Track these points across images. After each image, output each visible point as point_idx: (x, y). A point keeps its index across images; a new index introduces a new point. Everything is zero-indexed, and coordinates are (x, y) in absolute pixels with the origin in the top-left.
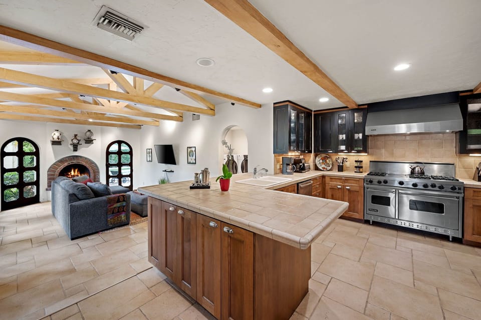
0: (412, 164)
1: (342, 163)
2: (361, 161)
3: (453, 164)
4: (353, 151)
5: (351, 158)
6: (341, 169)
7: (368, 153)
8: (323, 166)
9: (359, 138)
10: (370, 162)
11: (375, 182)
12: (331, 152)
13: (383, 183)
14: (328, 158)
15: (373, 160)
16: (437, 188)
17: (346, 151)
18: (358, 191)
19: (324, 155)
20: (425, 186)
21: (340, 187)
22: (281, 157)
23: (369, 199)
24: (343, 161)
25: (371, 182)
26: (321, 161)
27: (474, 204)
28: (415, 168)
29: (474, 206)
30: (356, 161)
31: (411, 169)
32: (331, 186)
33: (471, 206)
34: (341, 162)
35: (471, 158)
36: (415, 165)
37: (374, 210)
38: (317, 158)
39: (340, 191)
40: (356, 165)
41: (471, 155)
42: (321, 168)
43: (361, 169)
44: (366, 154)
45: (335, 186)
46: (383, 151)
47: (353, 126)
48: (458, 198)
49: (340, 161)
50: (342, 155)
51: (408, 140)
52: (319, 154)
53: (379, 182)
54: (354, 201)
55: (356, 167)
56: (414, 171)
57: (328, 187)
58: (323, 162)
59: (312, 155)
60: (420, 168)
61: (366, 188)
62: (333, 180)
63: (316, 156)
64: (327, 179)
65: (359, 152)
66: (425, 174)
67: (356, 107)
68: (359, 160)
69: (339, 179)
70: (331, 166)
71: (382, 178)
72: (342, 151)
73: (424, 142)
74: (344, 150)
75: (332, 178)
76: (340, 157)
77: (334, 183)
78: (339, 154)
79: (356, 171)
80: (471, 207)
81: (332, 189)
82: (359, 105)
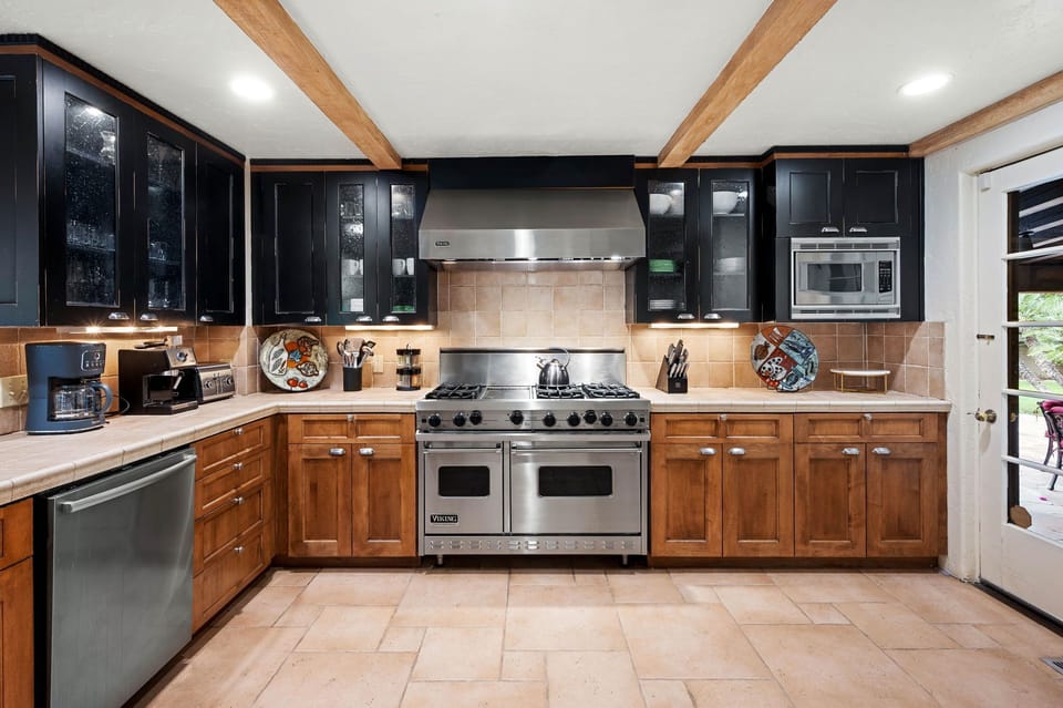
0: (542, 356)
1: (359, 360)
2: (416, 352)
3: (623, 352)
4: (389, 318)
5: (386, 342)
6: (354, 381)
7: (435, 323)
8: (292, 373)
9: (406, 272)
10: (442, 352)
11: (447, 421)
12: (317, 319)
13: (469, 424)
14: (312, 343)
15: (449, 345)
16: (598, 424)
17: (366, 319)
18: (399, 460)
19: (294, 334)
20: (574, 420)
21: (340, 451)
22: (23, 345)
23: (432, 483)
24: (362, 353)
25: (435, 423)
26: (285, 356)
27: (669, 456)
28: (548, 366)
29: (668, 461)
30: (400, 352)
31: (540, 370)
32: (309, 451)
33: (663, 462)
34: (357, 354)
35: (655, 332)
36: (548, 358)
37: (444, 519)
38: (268, 344)
39: (340, 466)
40: (401, 365)
41: (654, 325)
42: (280, 382)
43: (415, 378)
44: (429, 327)
45: (321, 451)
46: (474, 317)
47: (388, 229)
48: (638, 445)
49: (352, 352)
50: (358, 333)
51: (532, 286)
52: (275, 331)
53: (460, 421)
54: (387, 496)
55: (400, 372)
56: (546, 375)
57: (296, 459)
58: (290, 361)
59: (247, 332)
60: (561, 367)
61: (421, 446)
62: (317, 426)
63: (263, 337)
64: (294, 426)
65: (405, 319)
66: (571, 383)
67: (395, 166)
68: (411, 347)
69: (338, 420)
70: (322, 373)
71: (467, 407)
72: (353, 318)
73: (566, 291)
74: (360, 314)
75: (312, 421)
76: (350, 337)
77: (320, 439)
78: (348, 328)
79: (399, 384)
80: (663, 466)
81: (313, 462)
82: (405, 161)
